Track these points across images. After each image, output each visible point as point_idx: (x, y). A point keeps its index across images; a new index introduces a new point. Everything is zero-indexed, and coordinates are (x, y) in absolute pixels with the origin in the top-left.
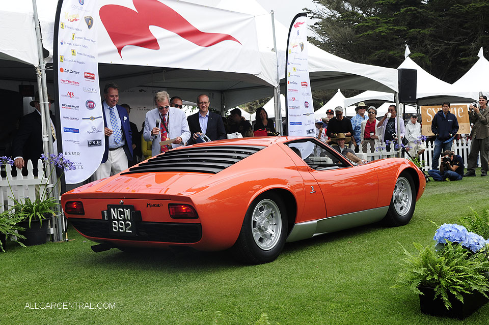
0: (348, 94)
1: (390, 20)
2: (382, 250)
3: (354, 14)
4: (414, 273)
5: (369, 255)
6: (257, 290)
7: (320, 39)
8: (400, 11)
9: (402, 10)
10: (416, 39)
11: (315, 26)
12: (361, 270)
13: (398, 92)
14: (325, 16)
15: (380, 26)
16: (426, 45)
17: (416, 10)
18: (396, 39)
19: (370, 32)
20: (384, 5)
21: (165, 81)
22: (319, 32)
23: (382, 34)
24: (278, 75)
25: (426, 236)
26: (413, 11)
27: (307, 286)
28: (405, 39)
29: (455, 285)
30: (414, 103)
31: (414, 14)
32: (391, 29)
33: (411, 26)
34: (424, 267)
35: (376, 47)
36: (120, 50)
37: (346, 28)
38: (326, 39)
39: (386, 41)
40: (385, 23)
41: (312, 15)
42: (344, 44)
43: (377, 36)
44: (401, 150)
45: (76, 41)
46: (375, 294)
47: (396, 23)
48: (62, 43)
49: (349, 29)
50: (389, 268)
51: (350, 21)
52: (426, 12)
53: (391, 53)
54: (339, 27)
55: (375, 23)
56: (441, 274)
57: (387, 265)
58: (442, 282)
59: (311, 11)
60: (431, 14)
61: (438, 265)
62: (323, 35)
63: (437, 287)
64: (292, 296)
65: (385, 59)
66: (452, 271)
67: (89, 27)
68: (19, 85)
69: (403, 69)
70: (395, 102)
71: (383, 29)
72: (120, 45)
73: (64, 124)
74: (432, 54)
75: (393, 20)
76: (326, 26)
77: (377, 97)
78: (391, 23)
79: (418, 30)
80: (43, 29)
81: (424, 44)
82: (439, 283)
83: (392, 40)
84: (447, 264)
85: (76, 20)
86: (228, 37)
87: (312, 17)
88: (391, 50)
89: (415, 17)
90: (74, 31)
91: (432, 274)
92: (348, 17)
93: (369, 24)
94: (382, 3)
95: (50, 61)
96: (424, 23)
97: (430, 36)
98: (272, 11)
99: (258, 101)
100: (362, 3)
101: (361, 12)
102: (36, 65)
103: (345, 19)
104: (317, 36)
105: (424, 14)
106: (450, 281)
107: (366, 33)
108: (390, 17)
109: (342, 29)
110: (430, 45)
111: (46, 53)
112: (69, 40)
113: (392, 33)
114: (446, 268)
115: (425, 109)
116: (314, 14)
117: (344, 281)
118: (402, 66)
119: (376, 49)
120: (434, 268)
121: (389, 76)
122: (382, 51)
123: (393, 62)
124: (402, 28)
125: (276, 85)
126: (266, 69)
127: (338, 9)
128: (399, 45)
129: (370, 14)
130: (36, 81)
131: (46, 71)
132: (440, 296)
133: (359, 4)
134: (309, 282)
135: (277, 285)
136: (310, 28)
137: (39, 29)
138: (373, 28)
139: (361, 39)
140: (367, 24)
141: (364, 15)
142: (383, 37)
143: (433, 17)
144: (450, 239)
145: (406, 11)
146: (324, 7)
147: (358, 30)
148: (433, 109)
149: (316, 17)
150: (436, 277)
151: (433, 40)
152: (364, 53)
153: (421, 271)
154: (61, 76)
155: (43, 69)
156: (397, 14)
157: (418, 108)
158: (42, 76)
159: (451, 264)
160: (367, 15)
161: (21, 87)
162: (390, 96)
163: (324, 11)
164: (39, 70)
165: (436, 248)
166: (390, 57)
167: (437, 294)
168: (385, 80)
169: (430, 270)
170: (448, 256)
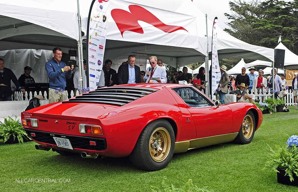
0: (247, 61)
1: (272, 22)
2: (259, 148)
3: (252, 17)
4: (275, 161)
5: (252, 150)
6: (190, 166)
7: (233, 31)
8: (278, 17)
9: (280, 17)
10: (286, 32)
11: (231, 23)
12: (247, 158)
13: (274, 61)
14: (237, 18)
15: (267, 25)
16: (292, 36)
17: (287, 17)
18: (275, 32)
19: (262, 28)
20: (269, 13)
21: (146, 50)
22: (233, 27)
23: (268, 29)
24: (208, 50)
25: (284, 141)
26: (286, 17)
27: (217, 166)
28: (280, 32)
29: (296, 169)
30: (283, 68)
31: (286, 19)
32: (273, 27)
33: (284, 25)
34: (281, 158)
35: (264, 36)
36: (122, 33)
37: (248, 25)
38: (236, 31)
39: (270, 33)
40: (270, 23)
41: (229, 17)
42: (246, 33)
43: (265, 30)
44: (274, 94)
45: (98, 28)
46: (253, 172)
47: (276, 23)
48: (91, 29)
49: (249, 26)
50: (262, 158)
51: (250, 21)
52: (292, 18)
53: (272, 39)
54: (244, 24)
55: (264, 23)
56: (289, 163)
57: (261, 156)
58: (290, 167)
59: (229, 15)
60: (295, 19)
61: (288, 158)
62: (235, 28)
63: (287, 169)
64: (208, 170)
65: (268, 43)
66: (295, 161)
67: (104, 21)
68: (69, 50)
69: (277, 49)
70: (272, 67)
71: (269, 26)
72: (122, 30)
73: (90, 72)
74: (295, 41)
75: (274, 22)
76: (236, 23)
77: (263, 64)
78: (273, 23)
79: (288, 28)
80: (82, 21)
81: (291, 35)
82: (288, 167)
83: (273, 32)
84: (293, 157)
85: (98, 17)
86: (181, 28)
87: (230, 18)
88: (273, 38)
89: (286, 20)
90: (97, 23)
91: (285, 162)
92: (249, 19)
93: (261, 23)
94: (268, 12)
95: (85, 38)
96: (291, 24)
97: (294, 31)
98: (206, 14)
99: (197, 63)
100: (257, 12)
101: (256, 16)
102: (78, 40)
103: (248, 20)
104: (231, 29)
105: (291, 19)
106: (294, 166)
107: (259, 28)
108: (272, 20)
109: (245, 26)
110: (294, 36)
111: (83, 34)
112: (94, 27)
113: (273, 29)
114: (292, 159)
115: (288, 71)
116: (231, 16)
117: (237, 164)
118: (277, 48)
119: (264, 37)
120: (286, 159)
121: (269, 53)
122: (268, 38)
123: (273, 45)
124: (279, 26)
125: (207, 55)
126: (201, 46)
127: (244, 14)
128: (277, 35)
129: (262, 18)
130: (77, 48)
131: (83, 43)
132: (288, 174)
133: (255, 12)
134: (218, 163)
135: (201, 164)
136: (228, 24)
137: (80, 21)
138: (263, 26)
139: (256, 31)
140: (260, 23)
141: (258, 18)
142: (269, 31)
143: (296, 21)
144: (295, 144)
145: (282, 17)
146: (236, 13)
147: (254, 26)
148: (293, 72)
149: (232, 18)
150: (286, 164)
151: (295, 34)
152: (257, 39)
153: (279, 161)
154: (90, 46)
155: (81, 42)
156: (276, 18)
157: (285, 71)
158: (80, 46)
159: (295, 157)
160: (260, 18)
161: (70, 51)
162: (269, 64)
163: (236, 15)
164: (79, 42)
165: (288, 148)
166: (271, 42)
167: (286, 173)
168: (267, 55)
169: (284, 160)
170: (293, 153)
